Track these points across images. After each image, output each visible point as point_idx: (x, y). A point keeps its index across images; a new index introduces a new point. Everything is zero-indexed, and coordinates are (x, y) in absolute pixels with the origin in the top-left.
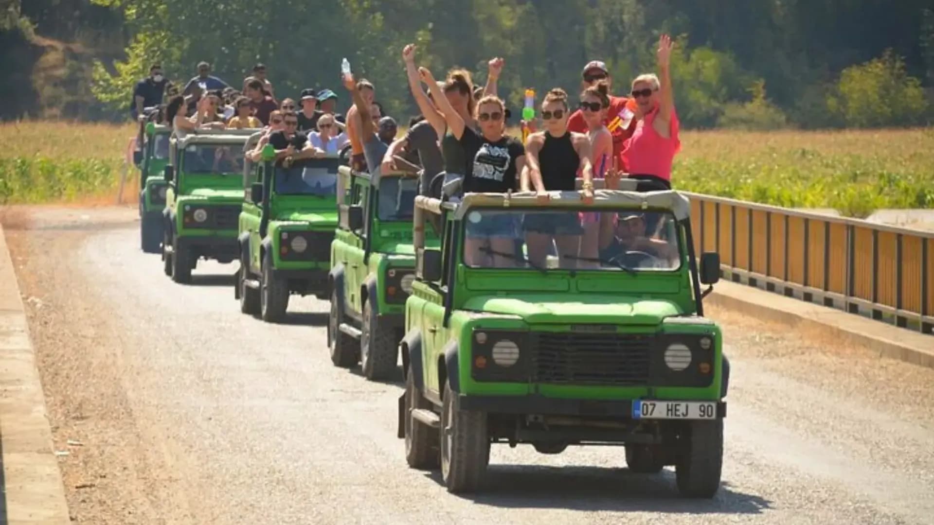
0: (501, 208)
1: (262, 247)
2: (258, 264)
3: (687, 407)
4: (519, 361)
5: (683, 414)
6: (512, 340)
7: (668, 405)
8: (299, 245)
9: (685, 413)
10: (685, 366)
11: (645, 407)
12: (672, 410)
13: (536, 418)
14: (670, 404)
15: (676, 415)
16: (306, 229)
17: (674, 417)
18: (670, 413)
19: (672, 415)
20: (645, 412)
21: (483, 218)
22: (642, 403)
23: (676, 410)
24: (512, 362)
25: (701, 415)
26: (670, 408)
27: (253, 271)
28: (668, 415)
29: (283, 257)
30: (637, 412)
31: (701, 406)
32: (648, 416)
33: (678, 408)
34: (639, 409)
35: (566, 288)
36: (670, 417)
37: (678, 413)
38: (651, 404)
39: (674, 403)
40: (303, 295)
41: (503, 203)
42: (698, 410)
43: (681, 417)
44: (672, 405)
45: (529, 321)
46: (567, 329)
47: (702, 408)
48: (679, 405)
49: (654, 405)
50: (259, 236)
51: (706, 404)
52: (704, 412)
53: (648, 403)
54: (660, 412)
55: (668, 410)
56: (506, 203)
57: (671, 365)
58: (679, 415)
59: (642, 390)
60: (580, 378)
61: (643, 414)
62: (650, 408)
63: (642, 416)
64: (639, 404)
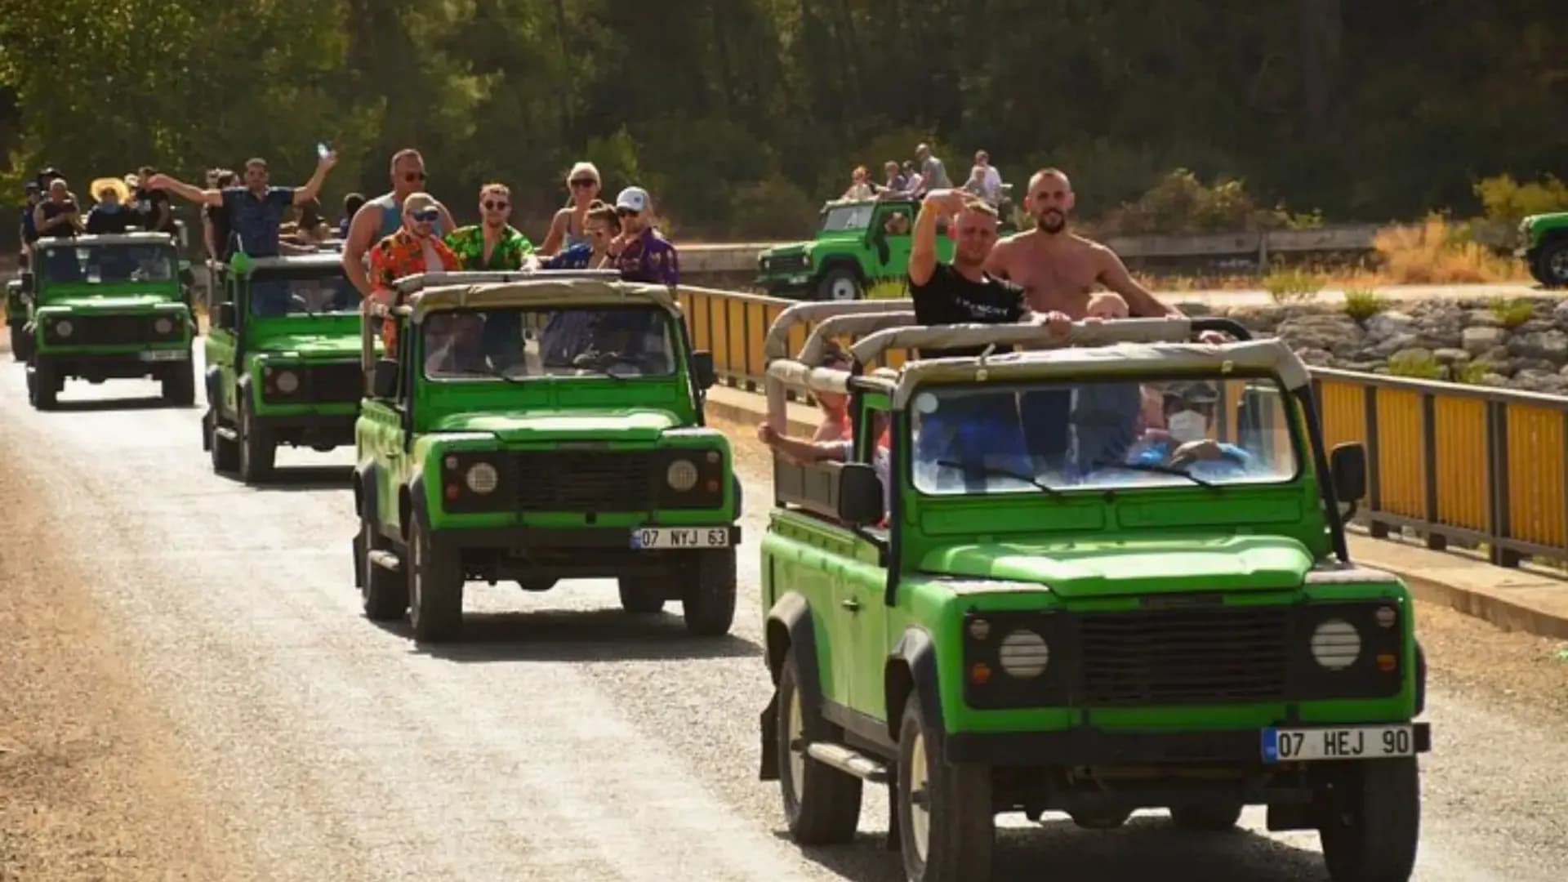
0: (972, 383)
1: (239, 388)
2: (234, 407)
3: (1361, 735)
4: (1050, 666)
5: (1354, 750)
6: (1036, 631)
7: (1326, 736)
8: (288, 383)
9: (1357, 746)
10: (1349, 661)
11: (1285, 740)
12: (1333, 744)
13: (1088, 771)
14: (1330, 732)
15: (1341, 752)
16: (293, 361)
17: (1338, 756)
18: (1330, 748)
19: (1334, 752)
20: (1285, 750)
21: (941, 402)
22: (1279, 733)
23: (1342, 743)
24: (1036, 671)
25: (1387, 751)
26: (1330, 739)
27: (227, 415)
28: (1326, 752)
29: (267, 399)
30: (1271, 750)
31: (1385, 735)
32: (1291, 757)
33: (1344, 738)
34: (1274, 745)
35: (1097, 525)
36: (1331, 756)
37: (1344, 748)
38: (1296, 735)
39: (1337, 731)
40: (295, 446)
41: (975, 377)
42: (1381, 741)
43: (1352, 755)
44: (1334, 735)
45: (1063, 592)
46: (1134, 604)
47: (1389, 737)
48: (1346, 734)
49: (1301, 736)
50: (232, 372)
51: (1395, 730)
52: (1391, 743)
53: (1290, 733)
54: (1314, 748)
55: (1327, 744)
56: (981, 375)
57: (1325, 661)
58: (1347, 753)
59: (1278, 710)
60: (1163, 695)
61: (1283, 754)
62: (1295, 741)
63: (1280, 757)
64: (1274, 734)
